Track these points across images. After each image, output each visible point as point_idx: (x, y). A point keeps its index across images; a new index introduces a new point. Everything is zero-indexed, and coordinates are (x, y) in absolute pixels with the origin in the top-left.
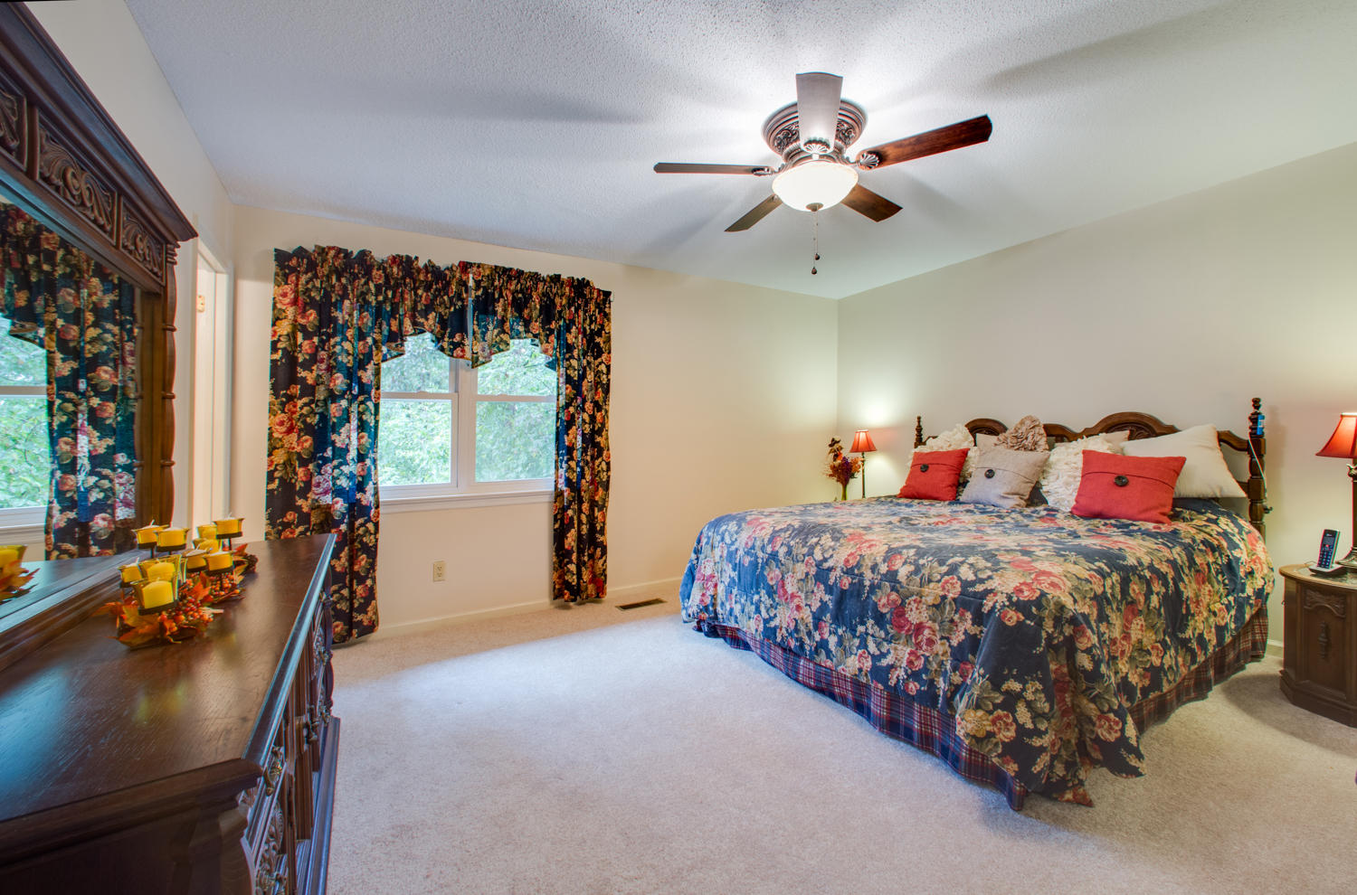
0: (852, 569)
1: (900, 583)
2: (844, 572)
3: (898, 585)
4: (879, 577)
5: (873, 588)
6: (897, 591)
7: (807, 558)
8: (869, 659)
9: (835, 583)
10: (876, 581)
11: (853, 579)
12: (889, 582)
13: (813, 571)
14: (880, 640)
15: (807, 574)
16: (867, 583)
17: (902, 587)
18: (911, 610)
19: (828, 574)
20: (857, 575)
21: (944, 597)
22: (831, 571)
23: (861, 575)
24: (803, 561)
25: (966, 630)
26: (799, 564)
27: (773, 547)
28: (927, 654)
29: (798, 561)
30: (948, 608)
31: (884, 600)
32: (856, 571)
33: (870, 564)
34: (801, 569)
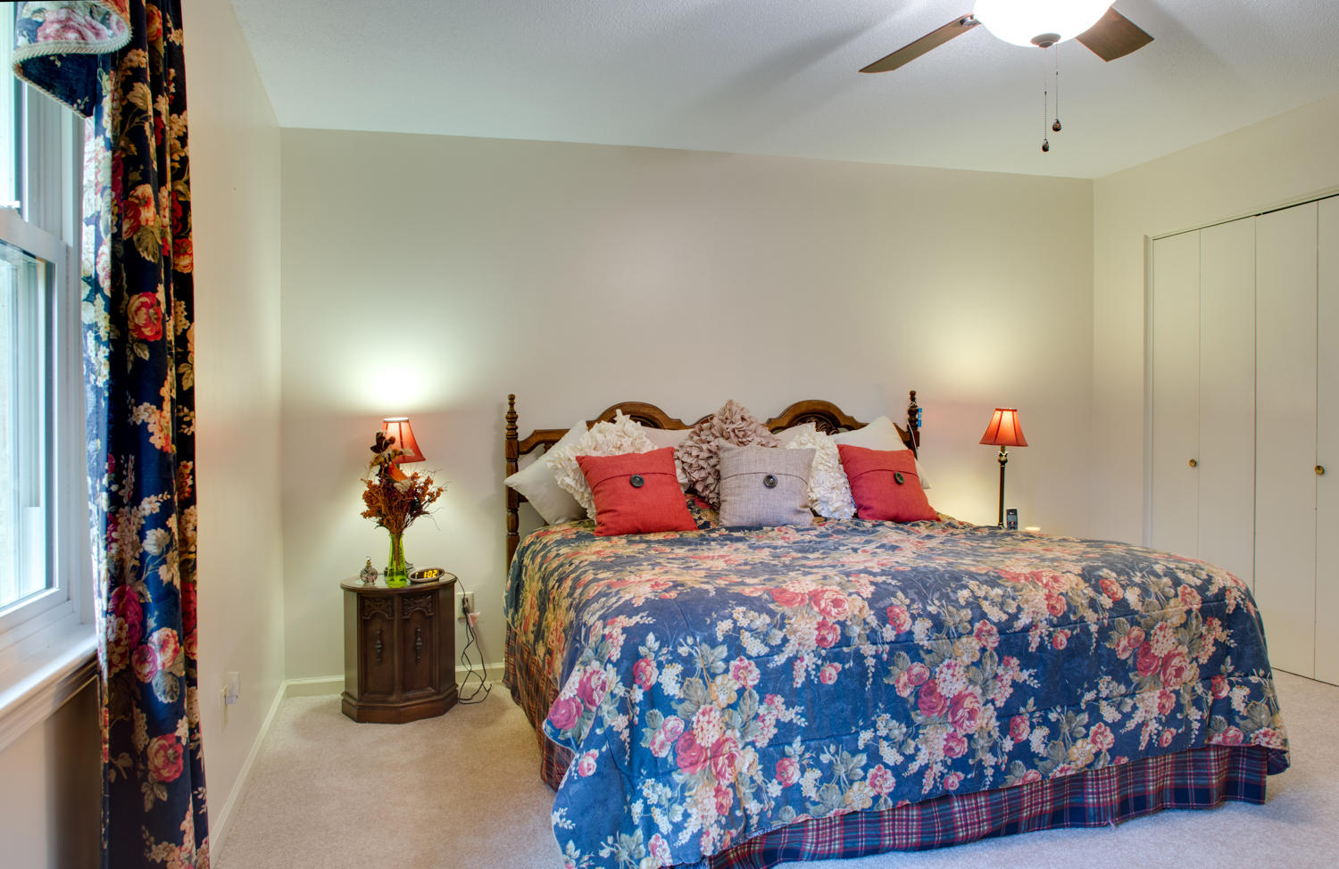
0: (1065, 616)
1: (1137, 612)
2: (1054, 626)
3: (1137, 616)
4: (1107, 614)
5: (1104, 632)
6: (1138, 624)
7: (977, 625)
8: (1108, 732)
9: (1041, 647)
10: (1105, 621)
11: (1072, 630)
12: (1123, 616)
13: (993, 642)
14: (1119, 698)
15: (983, 650)
16: (1093, 628)
17: (1142, 617)
18: (1157, 641)
19: (1025, 637)
20: (1076, 622)
21: (1189, 612)
22: (1028, 631)
23: (1082, 619)
24: (971, 632)
25: (1215, 640)
26: (964, 639)
27: (896, 627)
28: (1177, 688)
29: (960, 636)
30: (1194, 622)
31: (1122, 645)
32: (1072, 618)
33: (1085, 602)
34: (968, 648)
